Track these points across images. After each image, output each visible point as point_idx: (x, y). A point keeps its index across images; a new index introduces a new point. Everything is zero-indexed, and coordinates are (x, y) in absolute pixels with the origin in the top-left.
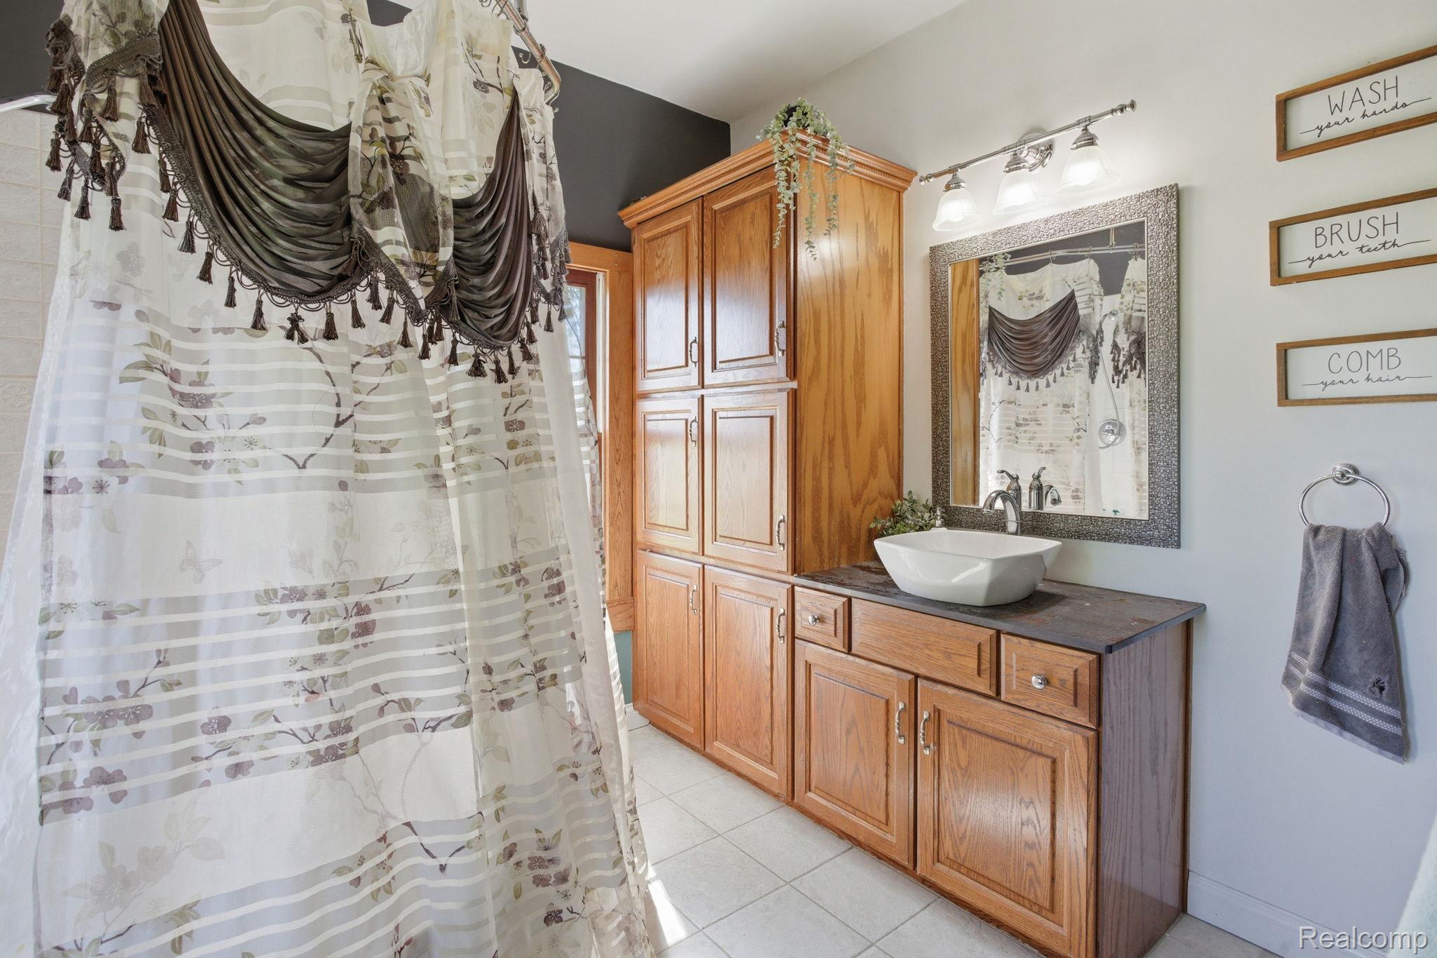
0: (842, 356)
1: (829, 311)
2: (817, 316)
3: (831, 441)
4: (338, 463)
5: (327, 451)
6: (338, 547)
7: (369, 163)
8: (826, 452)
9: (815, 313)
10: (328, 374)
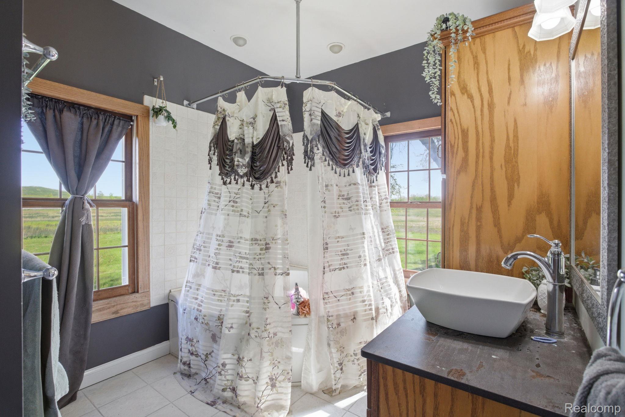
0: (491, 153)
1: (476, 128)
2: (465, 133)
3: (479, 210)
4: (229, 210)
5: (226, 207)
6: (225, 227)
7: (237, 144)
8: (474, 215)
9: (463, 131)
10: (229, 191)
